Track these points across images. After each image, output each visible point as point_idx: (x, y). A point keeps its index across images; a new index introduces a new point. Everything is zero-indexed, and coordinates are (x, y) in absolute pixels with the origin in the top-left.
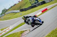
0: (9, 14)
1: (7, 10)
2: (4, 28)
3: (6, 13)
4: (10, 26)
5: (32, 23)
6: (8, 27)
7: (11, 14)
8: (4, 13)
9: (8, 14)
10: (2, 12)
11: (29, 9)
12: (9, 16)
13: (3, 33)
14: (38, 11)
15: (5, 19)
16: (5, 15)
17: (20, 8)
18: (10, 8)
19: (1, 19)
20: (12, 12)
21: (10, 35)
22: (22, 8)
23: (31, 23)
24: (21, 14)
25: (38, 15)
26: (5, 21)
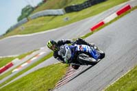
0: (39, 19)
1: (33, 9)
2: (26, 53)
3: (30, 16)
4: (42, 48)
5: (70, 59)
6: (35, 51)
7: (43, 18)
8: (27, 16)
9: (35, 18)
10: (22, 13)
11: (87, 8)
12: (37, 23)
13: (23, 65)
14: (107, 12)
15: (29, 30)
16: (28, 20)
17: (65, 4)
18: (41, 4)
19: (20, 30)
20: (46, 14)
21: (41, 69)
22: (69, 5)
23: (68, 61)
24: (67, 19)
25: (108, 21)
26: (29, 35)
